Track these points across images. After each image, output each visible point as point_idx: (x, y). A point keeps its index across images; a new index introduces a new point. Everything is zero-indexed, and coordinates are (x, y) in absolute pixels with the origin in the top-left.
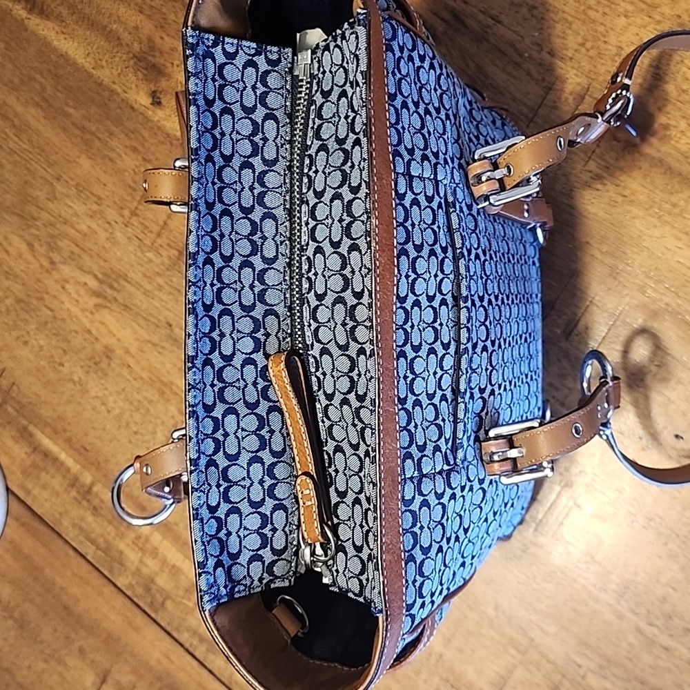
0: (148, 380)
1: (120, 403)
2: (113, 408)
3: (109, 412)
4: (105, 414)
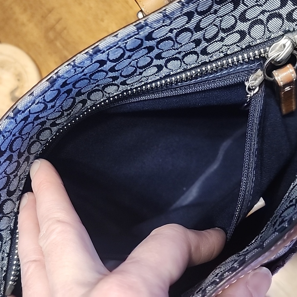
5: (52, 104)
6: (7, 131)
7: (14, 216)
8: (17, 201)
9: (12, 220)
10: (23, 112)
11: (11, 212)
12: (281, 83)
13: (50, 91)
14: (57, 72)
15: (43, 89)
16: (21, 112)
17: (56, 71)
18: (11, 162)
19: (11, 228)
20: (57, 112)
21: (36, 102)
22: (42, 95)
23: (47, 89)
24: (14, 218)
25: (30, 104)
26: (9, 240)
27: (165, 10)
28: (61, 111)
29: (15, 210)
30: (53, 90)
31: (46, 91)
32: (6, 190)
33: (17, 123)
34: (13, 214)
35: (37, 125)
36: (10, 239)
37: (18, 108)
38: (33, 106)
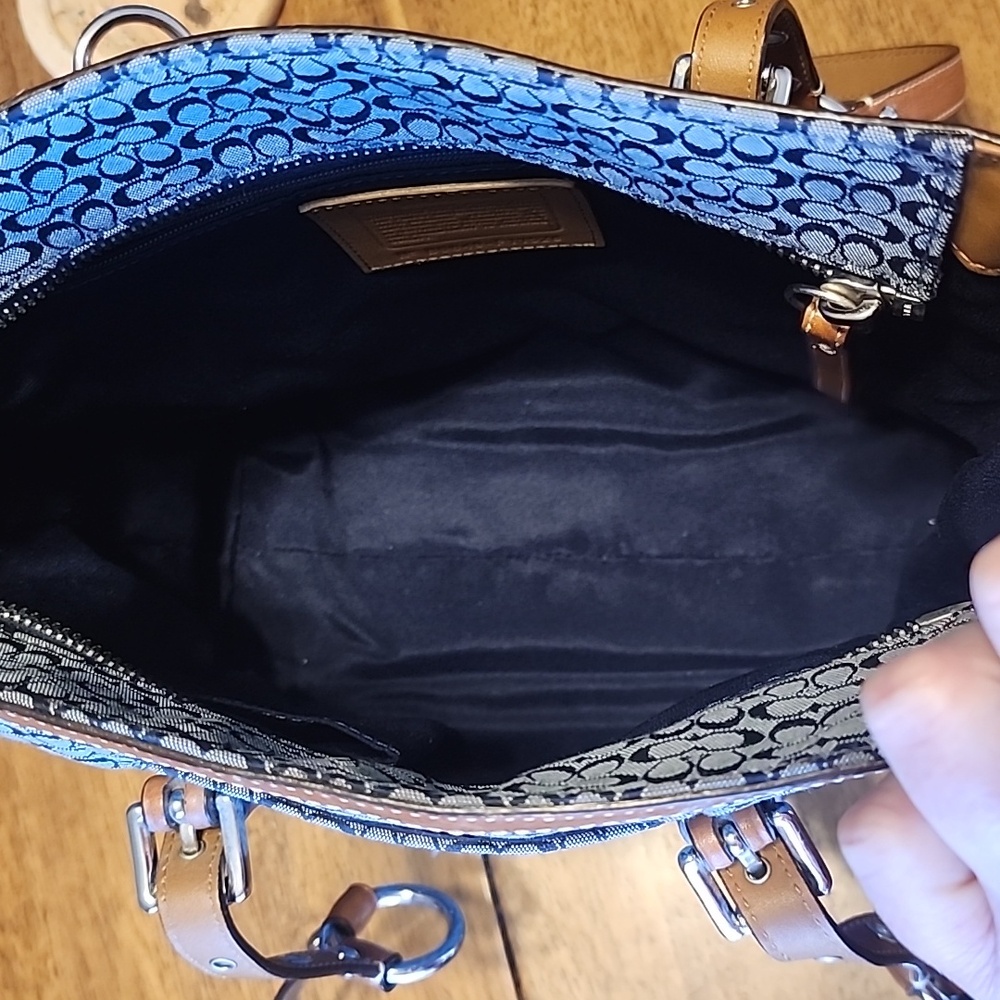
0: (639, 16)
1: (564, 23)
2: (547, 24)
3: (534, 22)
4: (527, 22)
5: (308, 86)
6: (180, 68)
7: (94, 242)
8: (125, 223)
9: (85, 243)
10: (235, 58)
11: (95, 231)
12: (809, 327)
13: (309, 57)
14: (342, 35)
15: (295, 44)
16: (230, 54)
17: (341, 31)
18: (158, 137)
19: (69, 254)
20: (312, 109)
21: (269, 59)
22: (290, 54)
23: (306, 51)
24: (91, 244)
25: (256, 54)
26: (45, 269)
27: (612, 87)
28: (326, 113)
29: (105, 233)
30: (316, 62)
31: (301, 54)
32: (118, 186)
33: (209, 69)
34: (95, 236)
35: (259, 109)
36: (49, 269)
37: (227, 41)
38: (260, 60)
